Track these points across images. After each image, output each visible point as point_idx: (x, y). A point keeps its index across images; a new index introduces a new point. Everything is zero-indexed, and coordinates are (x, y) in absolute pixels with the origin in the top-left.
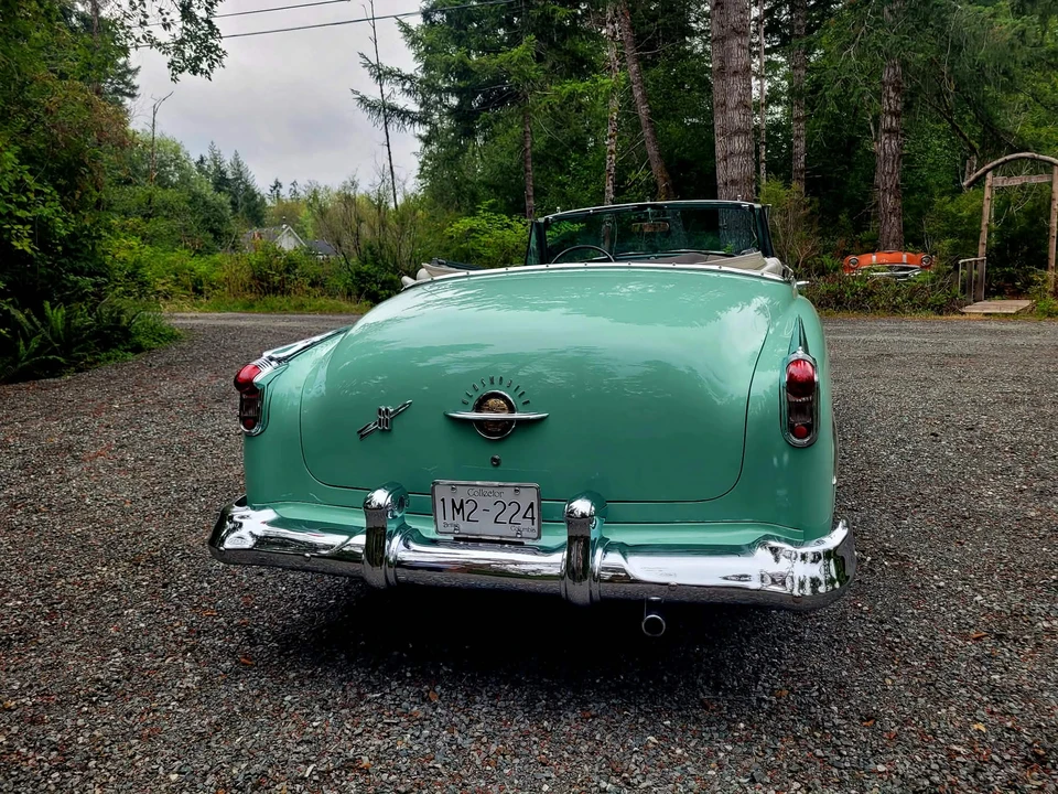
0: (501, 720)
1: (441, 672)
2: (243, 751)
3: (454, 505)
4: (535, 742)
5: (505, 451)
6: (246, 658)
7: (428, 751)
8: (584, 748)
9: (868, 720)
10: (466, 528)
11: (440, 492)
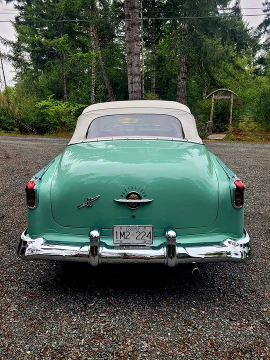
0: (140, 309)
1: (110, 291)
2: (52, 336)
3: (121, 234)
4: (156, 316)
5: (138, 213)
6: (31, 294)
7: (122, 326)
8: (175, 316)
9: (253, 292)
10: (125, 241)
11: (115, 230)
